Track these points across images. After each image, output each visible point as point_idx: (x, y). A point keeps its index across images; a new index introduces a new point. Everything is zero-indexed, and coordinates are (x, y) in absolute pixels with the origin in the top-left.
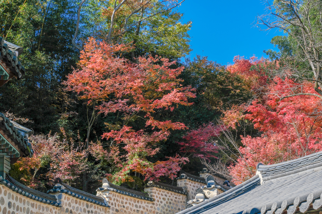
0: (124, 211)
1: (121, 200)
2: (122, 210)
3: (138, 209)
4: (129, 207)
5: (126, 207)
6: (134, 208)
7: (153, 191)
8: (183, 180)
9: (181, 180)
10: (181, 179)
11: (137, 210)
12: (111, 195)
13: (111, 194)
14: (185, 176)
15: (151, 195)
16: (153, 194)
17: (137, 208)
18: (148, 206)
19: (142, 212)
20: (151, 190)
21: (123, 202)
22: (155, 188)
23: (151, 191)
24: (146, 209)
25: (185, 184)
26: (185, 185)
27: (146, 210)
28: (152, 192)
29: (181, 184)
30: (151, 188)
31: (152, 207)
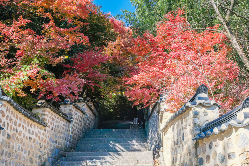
0: (16, 138)
1: (14, 119)
2: (14, 136)
3: (31, 136)
4: (21, 131)
5: (18, 131)
6: (27, 134)
7: (46, 113)
8: (67, 106)
9: (65, 106)
10: (65, 104)
11: (30, 138)
12: (4, 108)
13: (5, 106)
14: (69, 101)
15: (42, 118)
16: (45, 117)
17: (30, 134)
18: (40, 133)
19: (34, 141)
20: (43, 111)
21: (17, 123)
22: (48, 109)
23: (43, 113)
24: (38, 136)
25: (69, 110)
26: (69, 112)
27: (38, 138)
28: (44, 115)
29: (65, 110)
30: (43, 109)
31: (43, 134)
